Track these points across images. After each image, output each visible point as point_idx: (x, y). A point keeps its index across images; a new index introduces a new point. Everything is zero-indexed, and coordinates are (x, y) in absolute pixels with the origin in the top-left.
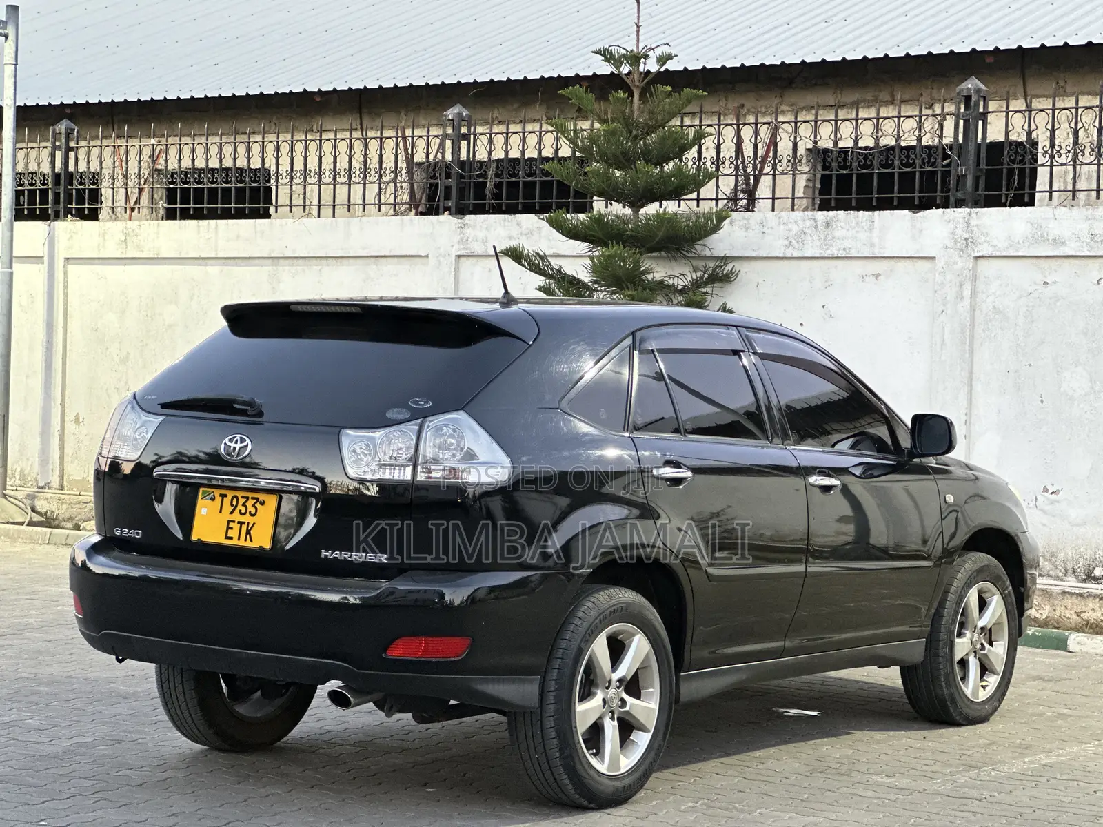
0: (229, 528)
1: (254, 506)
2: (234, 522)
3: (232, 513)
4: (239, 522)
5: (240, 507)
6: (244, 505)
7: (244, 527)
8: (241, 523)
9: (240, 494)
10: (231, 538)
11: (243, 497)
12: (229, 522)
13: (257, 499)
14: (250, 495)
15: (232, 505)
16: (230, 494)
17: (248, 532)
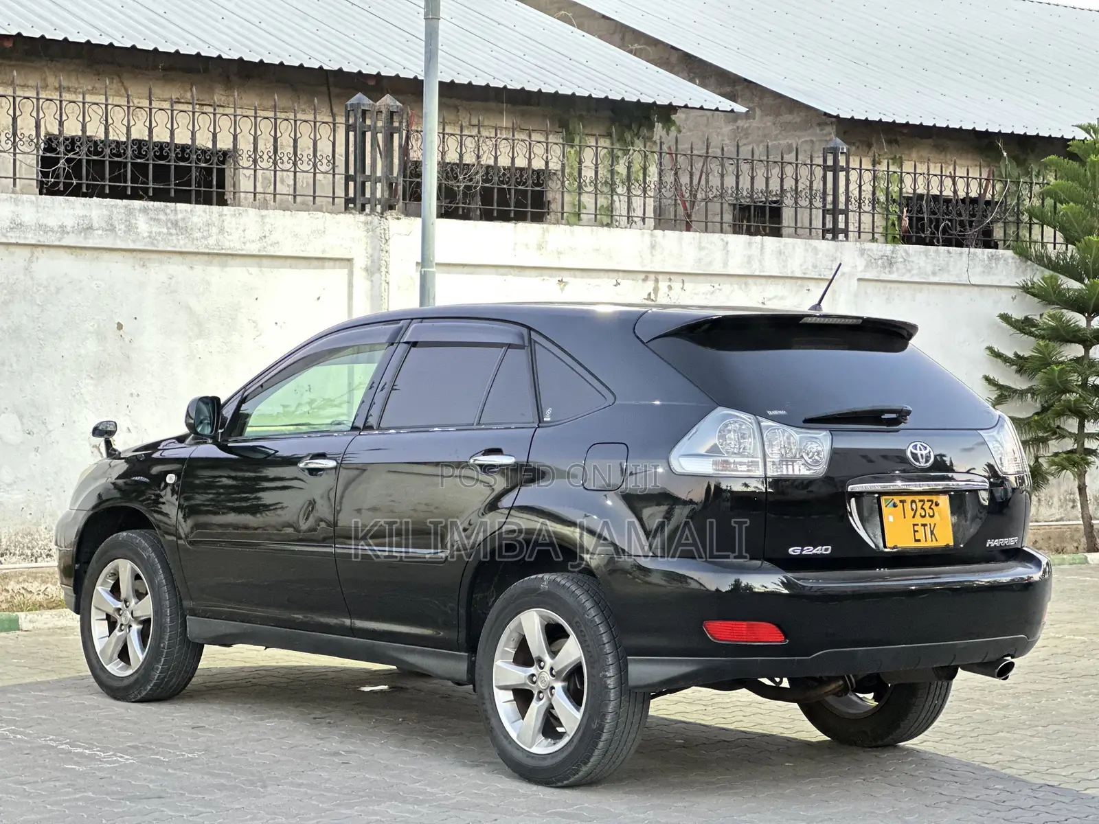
0: (915, 531)
1: (930, 508)
2: (917, 525)
3: (914, 517)
4: (923, 525)
5: (920, 511)
6: (922, 508)
7: (928, 528)
8: (924, 525)
9: (917, 498)
10: (919, 541)
11: (920, 501)
12: (914, 525)
13: (932, 501)
14: (926, 498)
15: (913, 510)
16: (909, 499)
17: (932, 532)
